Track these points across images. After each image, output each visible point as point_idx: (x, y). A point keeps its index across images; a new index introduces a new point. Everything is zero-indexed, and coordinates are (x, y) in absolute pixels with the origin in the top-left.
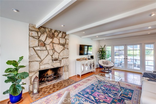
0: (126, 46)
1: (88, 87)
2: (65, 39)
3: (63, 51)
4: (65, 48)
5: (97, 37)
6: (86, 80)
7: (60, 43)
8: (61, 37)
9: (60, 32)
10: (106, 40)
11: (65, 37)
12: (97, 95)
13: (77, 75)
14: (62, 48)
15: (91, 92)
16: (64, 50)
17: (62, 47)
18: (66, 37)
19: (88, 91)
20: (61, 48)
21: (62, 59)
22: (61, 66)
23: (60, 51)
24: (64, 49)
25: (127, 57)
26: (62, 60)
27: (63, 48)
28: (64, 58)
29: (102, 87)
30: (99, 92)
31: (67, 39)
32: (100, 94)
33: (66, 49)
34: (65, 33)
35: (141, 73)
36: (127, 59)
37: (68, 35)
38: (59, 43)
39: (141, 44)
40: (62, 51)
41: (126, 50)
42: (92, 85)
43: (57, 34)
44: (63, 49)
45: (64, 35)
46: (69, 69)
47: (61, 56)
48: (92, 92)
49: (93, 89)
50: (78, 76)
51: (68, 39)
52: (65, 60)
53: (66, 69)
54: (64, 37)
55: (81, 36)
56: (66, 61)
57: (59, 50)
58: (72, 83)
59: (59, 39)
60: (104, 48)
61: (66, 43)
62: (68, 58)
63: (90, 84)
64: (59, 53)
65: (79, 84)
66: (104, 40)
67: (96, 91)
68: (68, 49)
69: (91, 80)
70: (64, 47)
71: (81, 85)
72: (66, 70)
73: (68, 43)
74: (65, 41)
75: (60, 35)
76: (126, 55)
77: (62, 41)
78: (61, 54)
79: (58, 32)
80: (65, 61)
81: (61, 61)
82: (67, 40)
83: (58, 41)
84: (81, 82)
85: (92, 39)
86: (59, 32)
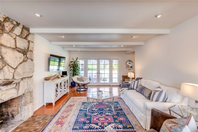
0: (98, 60)
1: (78, 115)
2: (27, 41)
3: (23, 64)
4: (27, 58)
5: (74, 46)
6: (67, 107)
7: (16, 47)
8: (19, 36)
9: (18, 24)
10: (80, 51)
11: (26, 36)
12: (96, 119)
13: (45, 105)
14: (20, 58)
15: (87, 119)
16: (25, 63)
17: (21, 55)
18: (29, 38)
19: (83, 120)
20: (18, 59)
21: (22, 79)
22: (19, 95)
23: (17, 63)
24: (26, 61)
25: (99, 71)
26: (21, 83)
27: (23, 58)
28: (25, 78)
29: (93, 109)
30: (95, 115)
31: (30, 42)
32: (98, 117)
33: (29, 60)
34: (28, 30)
35: (110, 86)
36: (99, 73)
37: (33, 34)
38: (14, 47)
39: (110, 59)
40: (21, 63)
41: (98, 64)
42: (80, 110)
43: (12, 26)
44: (24, 61)
45: (25, 32)
46: (33, 98)
47: (19, 75)
48: (89, 119)
49: (86, 115)
50: (50, 105)
51: (33, 42)
52: (26, 82)
53: (28, 97)
54: (24, 37)
55: (50, 41)
56: (29, 82)
57: (15, 62)
58: (47, 119)
59: (15, 39)
60: (76, 61)
61: (28, 48)
62: (31, 77)
63: (77, 111)
64: (15, 69)
65: (63, 117)
66: (78, 51)
67: (91, 116)
68: (32, 60)
69: (74, 105)
70: (25, 56)
71: (66, 117)
72: (29, 102)
73: (32, 50)
74: (28, 44)
75: (18, 30)
76: (98, 69)
77: (22, 44)
78: (19, 70)
79: (13, 24)
80: (26, 84)
81: (18, 84)
82: (31, 44)
83: (13, 41)
84: (63, 113)
85: (63, 48)
86: (15, 23)
